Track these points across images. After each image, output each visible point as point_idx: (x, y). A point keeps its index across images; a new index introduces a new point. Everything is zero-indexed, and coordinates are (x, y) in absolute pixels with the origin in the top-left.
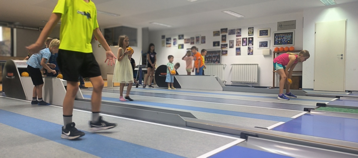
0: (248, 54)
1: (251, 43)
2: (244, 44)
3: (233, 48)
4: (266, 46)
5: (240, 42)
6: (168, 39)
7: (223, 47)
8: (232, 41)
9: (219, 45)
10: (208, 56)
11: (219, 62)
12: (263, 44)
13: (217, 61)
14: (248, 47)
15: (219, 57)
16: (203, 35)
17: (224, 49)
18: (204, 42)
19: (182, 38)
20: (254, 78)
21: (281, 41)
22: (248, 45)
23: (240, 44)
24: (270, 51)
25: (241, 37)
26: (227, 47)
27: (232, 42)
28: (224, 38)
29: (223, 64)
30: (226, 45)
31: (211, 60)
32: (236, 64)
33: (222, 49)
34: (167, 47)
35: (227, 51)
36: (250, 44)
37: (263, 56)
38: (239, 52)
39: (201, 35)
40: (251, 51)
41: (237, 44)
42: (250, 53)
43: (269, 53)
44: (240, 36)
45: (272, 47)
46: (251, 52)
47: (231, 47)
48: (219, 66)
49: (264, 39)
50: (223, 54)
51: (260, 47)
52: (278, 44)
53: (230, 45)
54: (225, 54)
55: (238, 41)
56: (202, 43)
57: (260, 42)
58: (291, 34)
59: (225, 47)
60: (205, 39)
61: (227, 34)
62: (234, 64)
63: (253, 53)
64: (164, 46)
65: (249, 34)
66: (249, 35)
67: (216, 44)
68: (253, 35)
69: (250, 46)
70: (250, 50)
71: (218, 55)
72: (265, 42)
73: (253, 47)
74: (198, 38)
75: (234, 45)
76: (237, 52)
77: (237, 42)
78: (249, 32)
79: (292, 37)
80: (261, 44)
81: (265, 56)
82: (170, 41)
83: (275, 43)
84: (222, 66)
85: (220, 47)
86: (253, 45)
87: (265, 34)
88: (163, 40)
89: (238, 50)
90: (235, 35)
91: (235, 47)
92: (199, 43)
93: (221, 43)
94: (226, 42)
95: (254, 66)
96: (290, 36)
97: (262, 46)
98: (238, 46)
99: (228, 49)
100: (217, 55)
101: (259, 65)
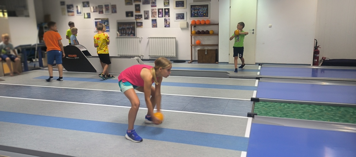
0: (165, 26)
1: (168, 15)
2: (160, 15)
3: (149, 19)
4: (183, 18)
5: (155, 13)
6: (70, 7)
7: (137, 17)
8: (147, 11)
9: (132, 16)
10: (122, 27)
11: (134, 35)
12: (180, 16)
13: (131, 33)
14: (165, 19)
15: (133, 29)
16: (112, 4)
17: (139, 21)
18: (115, 12)
19: (88, 6)
20: (172, 52)
21: (197, 13)
22: (165, 17)
23: (156, 15)
24: (187, 23)
25: (157, 8)
26: (141, 19)
27: (146, 13)
28: (138, 8)
29: (139, 38)
30: (141, 16)
31: (125, 32)
32: (153, 38)
33: (136, 20)
34: (69, 15)
35: (141, 23)
36: (166, 16)
37: (180, 29)
38: (155, 24)
39: (110, 4)
40: (168, 23)
41: (153, 15)
42: (166, 26)
43: (185, 26)
44: (156, 6)
45: (189, 20)
46: (168, 25)
47: (146, 18)
48: (134, 39)
49: (180, 10)
50: (138, 26)
51: (176, 19)
52: (195, 16)
53: (145, 16)
54: (141, 26)
55: (154, 12)
56: (112, 12)
57: (176, 14)
58: (207, 6)
59: (140, 19)
60: (116, 8)
61: (141, 4)
62: (151, 38)
63: (169, 25)
64: (64, 14)
65: (164, 4)
66: (165, 6)
67: (129, 15)
68: (169, 6)
69: (167, 18)
70: (166, 22)
71: (133, 27)
72: (182, 14)
73: (169, 19)
74: (107, 6)
75: (149, 16)
76: (154, 24)
77: (152, 13)
78: (164, 3)
79: (207, 10)
80: (177, 16)
81: (182, 29)
82: (72, 8)
83: (192, 15)
84: (138, 39)
85: (134, 18)
86: (169, 16)
87: (181, 6)
88: (63, 6)
89: (154, 21)
90: (150, 5)
91: (151, 18)
92: (109, 12)
93: (135, 14)
94: (140, 12)
95: (172, 39)
96: (206, 9)
97: (179, 18)
98: (154, 17)
99: (143, 20)
100: (131, 27)
101: (176, 39)
